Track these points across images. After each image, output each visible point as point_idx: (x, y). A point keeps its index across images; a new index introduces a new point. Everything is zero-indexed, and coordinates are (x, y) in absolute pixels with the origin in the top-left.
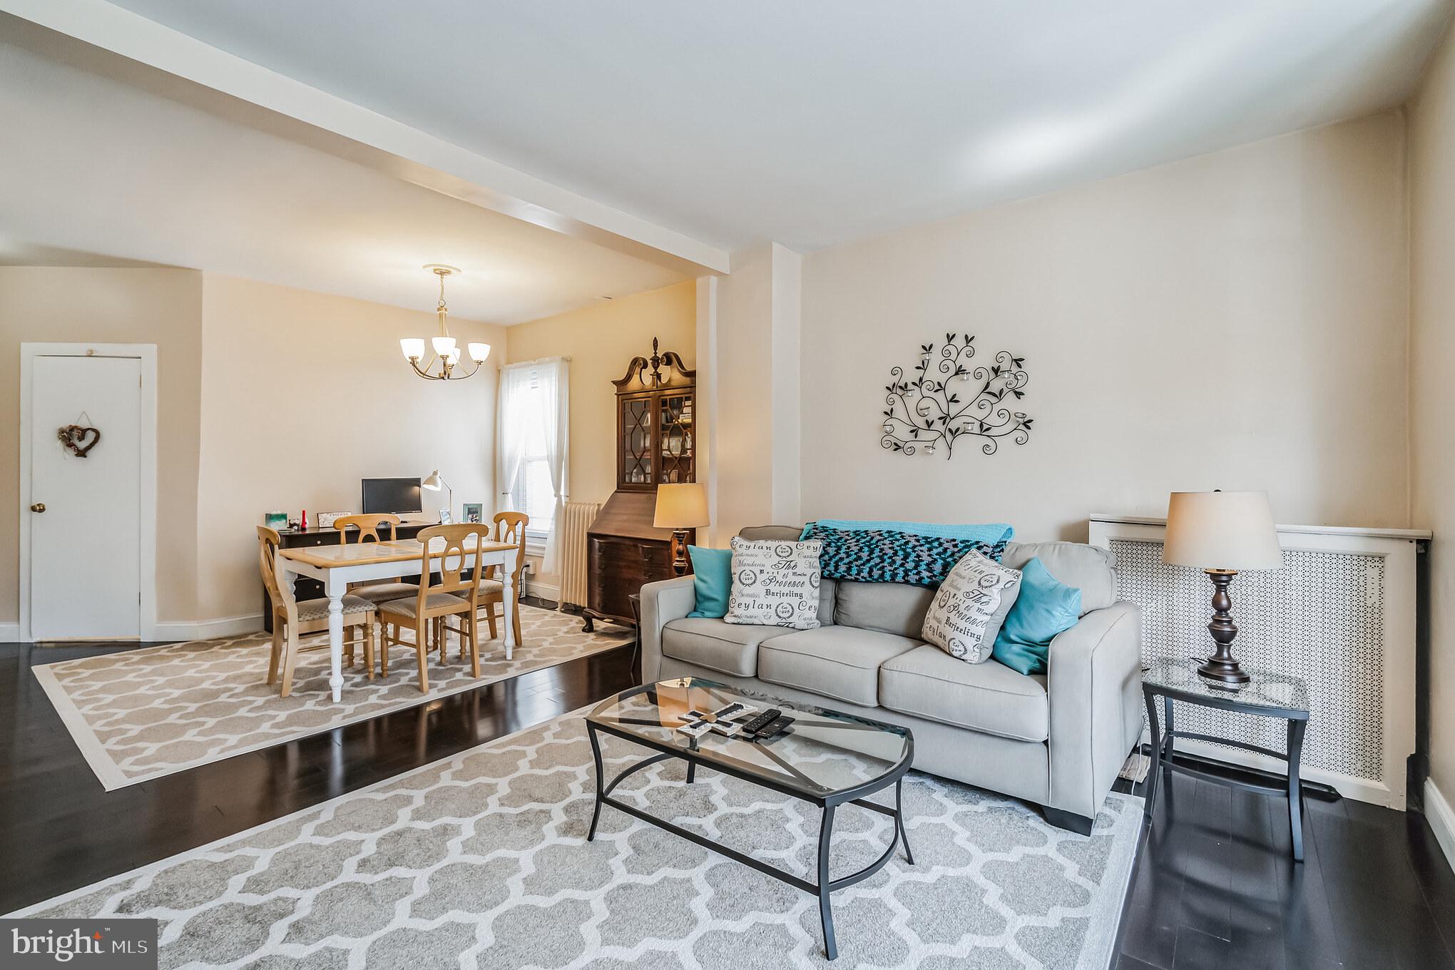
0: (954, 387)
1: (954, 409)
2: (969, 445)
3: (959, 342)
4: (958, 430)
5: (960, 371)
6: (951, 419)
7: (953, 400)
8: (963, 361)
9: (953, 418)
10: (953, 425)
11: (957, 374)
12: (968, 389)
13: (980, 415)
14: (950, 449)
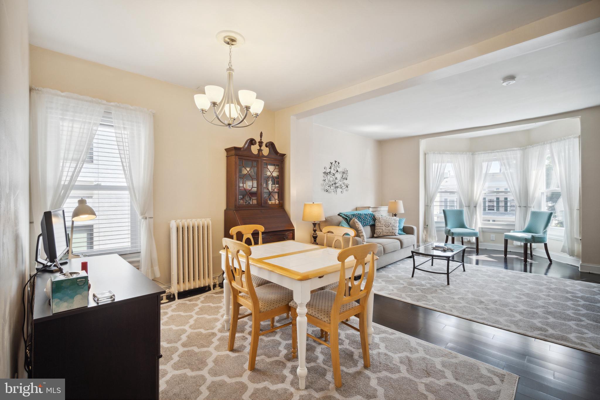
0: (336, 175)
2: (339, 190)
3: (337, 163)
4: (338, 186)
6: (336, 184)
7: (336, 178)
8: (338, 168)
11: (337, 172)
12: (339, 176)
13: (341, 183)
14: (337, 192)
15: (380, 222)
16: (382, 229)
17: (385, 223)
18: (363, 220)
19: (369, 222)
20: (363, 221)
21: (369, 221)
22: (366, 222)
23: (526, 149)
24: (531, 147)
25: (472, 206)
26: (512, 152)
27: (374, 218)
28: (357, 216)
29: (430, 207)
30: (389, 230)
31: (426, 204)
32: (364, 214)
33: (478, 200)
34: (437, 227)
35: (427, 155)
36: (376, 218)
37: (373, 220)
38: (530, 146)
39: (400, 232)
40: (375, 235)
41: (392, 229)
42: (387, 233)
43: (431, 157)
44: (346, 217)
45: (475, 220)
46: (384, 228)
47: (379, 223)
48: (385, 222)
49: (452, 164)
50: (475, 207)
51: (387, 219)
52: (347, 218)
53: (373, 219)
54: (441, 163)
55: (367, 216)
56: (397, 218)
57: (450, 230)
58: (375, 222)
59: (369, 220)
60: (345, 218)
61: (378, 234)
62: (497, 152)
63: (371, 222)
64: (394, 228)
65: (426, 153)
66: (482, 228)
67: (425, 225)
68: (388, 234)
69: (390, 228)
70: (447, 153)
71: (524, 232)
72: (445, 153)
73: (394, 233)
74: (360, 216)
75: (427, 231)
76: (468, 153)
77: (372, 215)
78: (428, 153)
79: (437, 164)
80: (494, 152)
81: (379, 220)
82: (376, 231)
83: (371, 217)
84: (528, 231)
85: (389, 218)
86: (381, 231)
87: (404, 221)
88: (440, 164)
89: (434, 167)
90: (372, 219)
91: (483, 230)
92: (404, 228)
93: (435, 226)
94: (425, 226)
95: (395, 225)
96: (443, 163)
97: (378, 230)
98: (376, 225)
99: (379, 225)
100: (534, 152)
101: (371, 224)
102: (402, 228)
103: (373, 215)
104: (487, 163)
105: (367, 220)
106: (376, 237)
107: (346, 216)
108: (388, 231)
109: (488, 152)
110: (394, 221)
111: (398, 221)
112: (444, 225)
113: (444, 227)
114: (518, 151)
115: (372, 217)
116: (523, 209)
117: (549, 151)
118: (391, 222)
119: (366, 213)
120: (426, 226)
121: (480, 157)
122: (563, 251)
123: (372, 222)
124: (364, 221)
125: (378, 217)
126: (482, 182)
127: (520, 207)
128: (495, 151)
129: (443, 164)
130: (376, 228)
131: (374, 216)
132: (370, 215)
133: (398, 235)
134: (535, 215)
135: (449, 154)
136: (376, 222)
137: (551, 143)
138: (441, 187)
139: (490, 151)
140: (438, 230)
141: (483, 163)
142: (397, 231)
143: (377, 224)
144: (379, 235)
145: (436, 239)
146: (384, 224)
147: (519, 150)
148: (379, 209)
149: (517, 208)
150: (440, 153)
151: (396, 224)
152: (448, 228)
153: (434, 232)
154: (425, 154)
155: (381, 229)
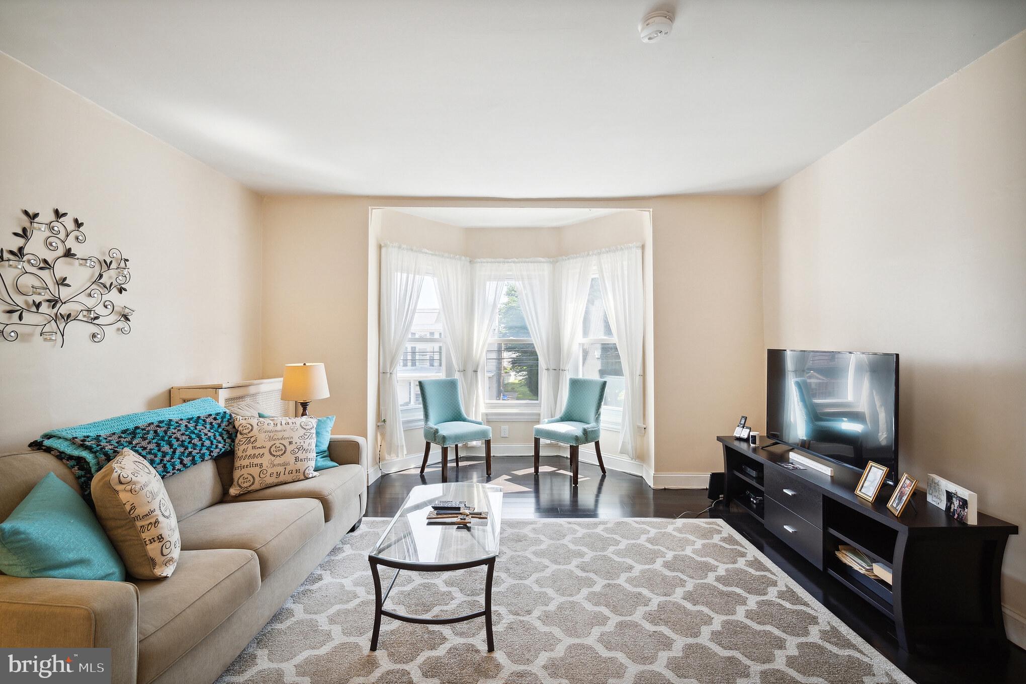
0: (62, 268)
1: (64, 293)
2: (78, 331)
3: (68, 222)
4: (69, 315)
5: (68, 254)
6: (63, 304)
7: (62, 282)
8: (71, 243)
9: (65, 303)
10: (64, 310)
11: (65, 256)
12: (78, 274)
13: (90, 302)
14: (63, 336)
15: (252, 440)
16: (261, 465)
17: (273, 442)
18: (182, 445)
19: (208, 449)
20: (182, 449)
21: (207, 443)
22: (194, 453)
23: (557, 262)
24: (566, 258)
25: (471, 370)
26: (536, 264)
27: (231, 426)
28: (150, 436)
29: (391, 376)
30: (285, 464)
31: (381, 369)
32: (189, 420)
33: (480, 357)
34: (405, 423)
35: (383, 250)
36: (240, 428)
37: (225, 437)
38: (564, 257)
39: (323, 462)
40: (233, 491)
41: (297, 459)
42: (278, 474)
43: (393, 256)
44: (77, 453)
45: (475, 398)
46: (266, 460)
47: (250, 445)
48: (271, 439)
49: (436, 279)
50: (476, 371)
51: (279, 428)
52: (85, 454)
53: (228, 432)
54: (414, 275)
55: (200, 427)
56: (310, 421)
57: (436, 431)
58: (233, 441)
59: (209, 438)
60: (71, 457)
61: (245, 485)
62: (514, 262)
63: (217, 446)
64: (300, 455)
65: (382, 245)
66: (487, 415)
67: (379, 421)
68: (282, 478)
69: (289, 458)
70: (426, 250)
71: (563, 419)
72: (423, 250)
73: (302, 471)
74: (166, 432)
75: (383, 435)
76: (463, 258)
77: (223, 418)
78: (386, 246)
79: (405, 275)
80: (508, 262)
81: (250, 435)
82: (237, 474)
83: (219, 426)
84: (568, 418)
85: (283, 423)
86: (255, 471)
87: (330, 424)
88: (411, 276)
89: (398, 280)
90: (221, 435)
91: (489, 417)
92: (332, 445)
93: (401, 420)
94: (379, 424)
95: (305, 446)
96: (418, 274)
97: (244, 472)
98: (239, 453)
99: (250, 452)
100: (572, 269)
101: (215, 454)
102: (325, 447)
103: (228, 417)
104: (495, 283)
105: (199, 444)
106: (237, 499)
107: (83, 446)
108: (281, 469)
109: (498, 260)
110: (302, 432)
111: (314, 431)
112: (421, 415)
113: (420, 420)
114: (546, 264)
115: (225, 423)
116: (552, 372)
117: (595, 268)
118: (292, 438)
119: (195, 416)
120: (381, 422)
121: (485, 269)
122: (623, 452)
123: (220, 446)
124: (186, 448)
125: (244, 422)
126: (486, 322)
127: (548, 369)
128: (510, 260)
129: (418, 276)
130: (238, 463)
131: (231, 422)
132: (215, 419)
133: (316, 474)
134: (576, 385)
135: (430, 254)
136: (237, 441)
137: (599, 254)
138: (413, 329)
139: (502, 260)
140: (409, 429)
141: (488, 283)
142: (312, 461)
143: (242, 448)
144: (250, 489)
145: (403, 453)
146: (268, 445)
147: (547, 262)
148: (252, 390)
149: (544, 372)
150: (412, 250)
151: (307, 441)
152: (432, 424)
153: (400, 436)
154: (380, 247)
155: (256, 465)
